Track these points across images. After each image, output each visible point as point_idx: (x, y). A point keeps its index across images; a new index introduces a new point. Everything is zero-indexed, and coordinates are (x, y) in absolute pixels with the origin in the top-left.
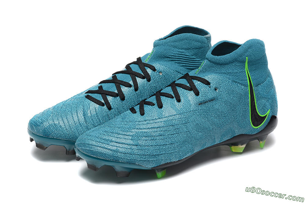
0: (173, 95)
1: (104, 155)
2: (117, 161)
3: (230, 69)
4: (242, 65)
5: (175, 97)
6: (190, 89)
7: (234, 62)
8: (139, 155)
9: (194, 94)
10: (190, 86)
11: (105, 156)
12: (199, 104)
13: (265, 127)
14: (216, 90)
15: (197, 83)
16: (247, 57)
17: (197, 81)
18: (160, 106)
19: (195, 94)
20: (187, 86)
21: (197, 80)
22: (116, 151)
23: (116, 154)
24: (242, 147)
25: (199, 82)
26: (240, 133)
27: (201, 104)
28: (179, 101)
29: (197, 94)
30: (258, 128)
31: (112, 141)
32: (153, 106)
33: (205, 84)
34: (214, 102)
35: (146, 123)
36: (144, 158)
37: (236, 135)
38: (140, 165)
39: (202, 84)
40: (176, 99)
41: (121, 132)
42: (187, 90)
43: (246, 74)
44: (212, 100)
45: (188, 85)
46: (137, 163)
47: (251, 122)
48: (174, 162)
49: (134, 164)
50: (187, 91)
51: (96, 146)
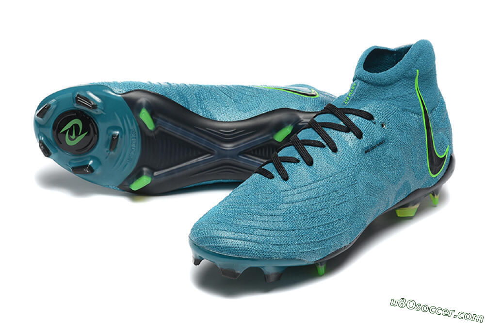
0: (324, 143)
1: (249, 252)
2: (270, 259)
3: (397, 90)
4: (411, 83)
5: (327, 144)
6: (347, 130)
7: (401, 79)
8: (299, 244)
9: (355, 137)
10: (344, 125)
11: (252, 254)
12: (366, 152)
13: (445, 173)
14: (383, 126)
15: (354, 119)
17: (354, 116)
18: (310, 162)
19: (357, 136)
20: (341, 125)
21: (353, 114)
22: (266, 243)
23: (266, 248)
24: (415, 208)
25: (357, 117)
26: (416, 188)
27: (367, 151)
28: (335, 150)
29: (359, 135)
30: (436, 177)
31: (256, 228)
32: (298, 164)
33: (368, 119)
34: (384, 146)
35: (295, 191)
36: (308, 248)
37: (412, 190)
38: (302, 260)
39: (362, 119)
40: (330, 148)
41: (265, 212)
42: (342, 131)
43: (417, 96)
44: (381, 143)
45: (342, 123)
46: (298, 258)
47: (429, 169)
49: (294, 259)
50: (343, 133)
51: (234, 239)
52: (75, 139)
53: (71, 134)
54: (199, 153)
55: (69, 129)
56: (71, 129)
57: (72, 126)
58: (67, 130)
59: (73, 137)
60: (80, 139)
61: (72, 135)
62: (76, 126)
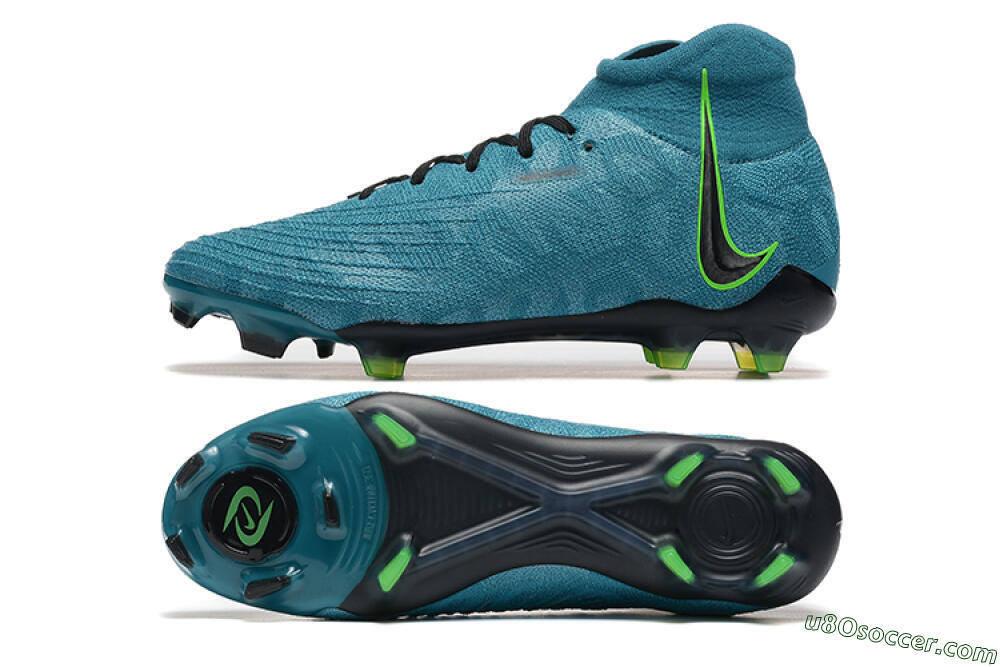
0: (466, 157)
1: (205, 275)
2: (235, 294)
3: (649, 99)
4: (690, 93)
5: (468, 160)
7: (664, 79)
8: (296, 281)
9: (518, 153)
12: (522, 179)
14: (588, 148)
16: (704, 70)
18: (417, 180)
19: (520, 153)
22: (240, 267)
23: (235, 275)
26: (660, 293)
28: (471, 168)
29: (526, 153)
33: (561, 131)
36: (310, 293)
38: (297, 314)
40: (466, 165)
43: (699, 121)
44: (565, 173)
46: (287, 306)
47: (700, 265)
48: (408, 326)
49: (279, 308)
52: (256, 528)
53: (244, 522)
54: (510, 504)
55: (236, 515)
56: (240, 513)
57: (240, 505)
58: (233, 520)
59: (251, 526)
60: (266, 524)
61: (247, 524)
62: (247, 501)
